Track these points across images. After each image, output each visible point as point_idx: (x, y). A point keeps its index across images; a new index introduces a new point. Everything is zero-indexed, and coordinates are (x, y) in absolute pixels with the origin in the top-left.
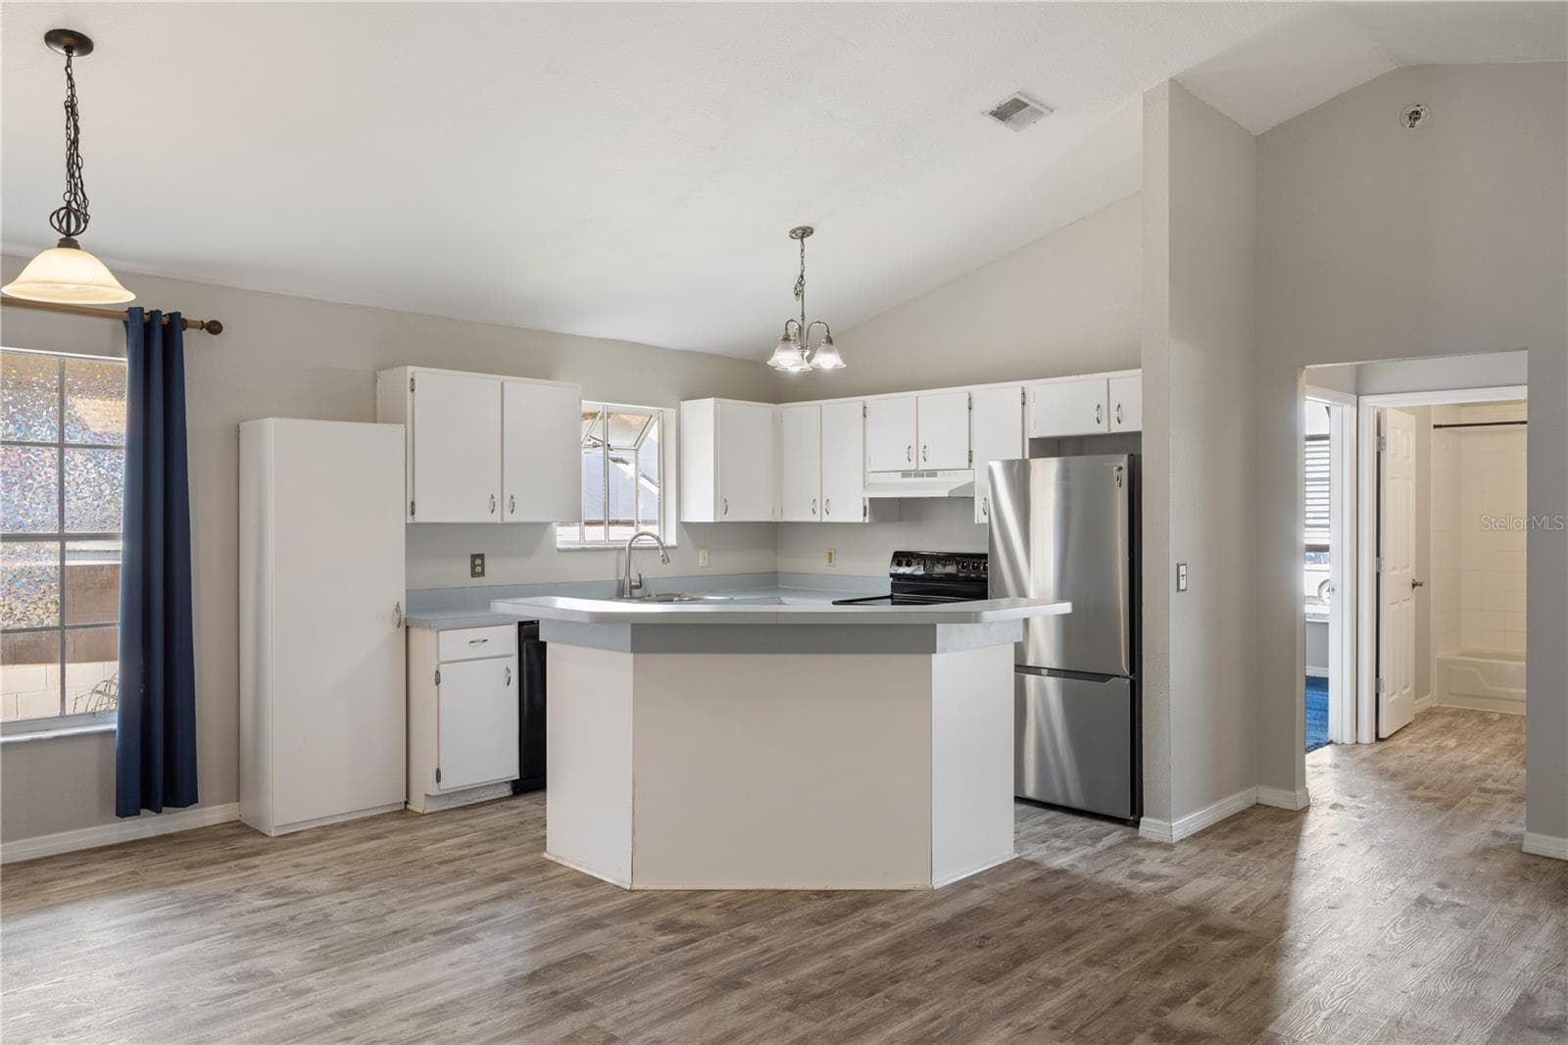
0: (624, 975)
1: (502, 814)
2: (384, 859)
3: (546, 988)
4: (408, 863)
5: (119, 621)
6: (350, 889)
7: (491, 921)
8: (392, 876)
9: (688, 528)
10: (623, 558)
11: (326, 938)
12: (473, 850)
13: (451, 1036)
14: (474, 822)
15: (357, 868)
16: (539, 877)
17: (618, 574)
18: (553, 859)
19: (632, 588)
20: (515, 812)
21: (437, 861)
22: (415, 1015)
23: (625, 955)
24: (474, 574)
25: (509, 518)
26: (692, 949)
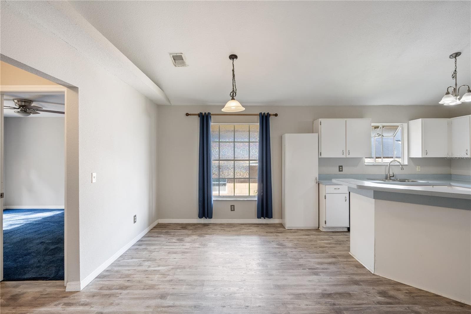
0: (360, 308)
1: (342, 236)
2: (307, 242)
3: (332, 301)
4: (312, 245)
5: (257, 178)
6: (295, 248)
7: (325, 270)
8: (307, 247)
9: (411, 159)
10: (387, 168)
11: (284, 261)
12: (330, 246)
13: (298, 306)
14: (334, 237)
15: (300, 243)
16: (345, 260)
17: (386, 172)
18: (352, 255)
19: (390, 177)
20: (346, 236)
21: (319, 246)
22: (292, 294)
23: (363, 299)
24: (340, 171)
25: (348, 156)
26: (390, 307)
